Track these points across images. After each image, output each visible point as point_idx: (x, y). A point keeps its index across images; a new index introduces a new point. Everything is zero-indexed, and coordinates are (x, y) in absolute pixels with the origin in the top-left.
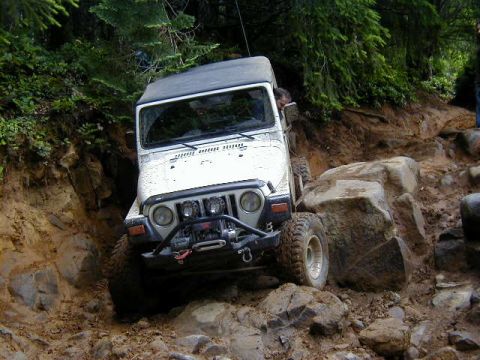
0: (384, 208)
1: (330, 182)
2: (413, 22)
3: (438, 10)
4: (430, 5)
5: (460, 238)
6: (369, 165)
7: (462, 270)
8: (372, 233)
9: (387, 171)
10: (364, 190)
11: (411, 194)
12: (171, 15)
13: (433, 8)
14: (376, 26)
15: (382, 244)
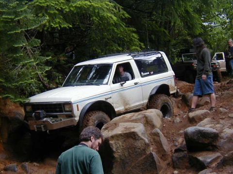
0: (145, 137)
1: (116, 125)
2: (156, 39)
3: (169, 33)
4: (165, 30)
5: (185, 151)
6: (137, 114)
7: (187, 168)
8: (139, 150)
9: (146, 117)
10: (134, 128)
11: (159, 128)
12: (27, 39)
13: (167, 32)
14: (137, 42)
15: (144, 156)
